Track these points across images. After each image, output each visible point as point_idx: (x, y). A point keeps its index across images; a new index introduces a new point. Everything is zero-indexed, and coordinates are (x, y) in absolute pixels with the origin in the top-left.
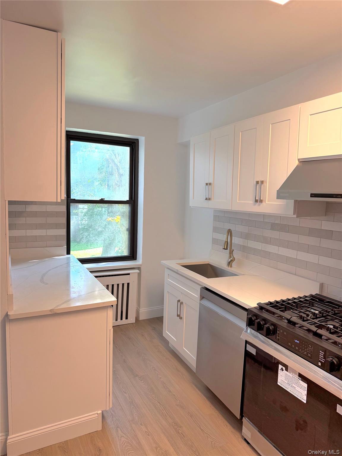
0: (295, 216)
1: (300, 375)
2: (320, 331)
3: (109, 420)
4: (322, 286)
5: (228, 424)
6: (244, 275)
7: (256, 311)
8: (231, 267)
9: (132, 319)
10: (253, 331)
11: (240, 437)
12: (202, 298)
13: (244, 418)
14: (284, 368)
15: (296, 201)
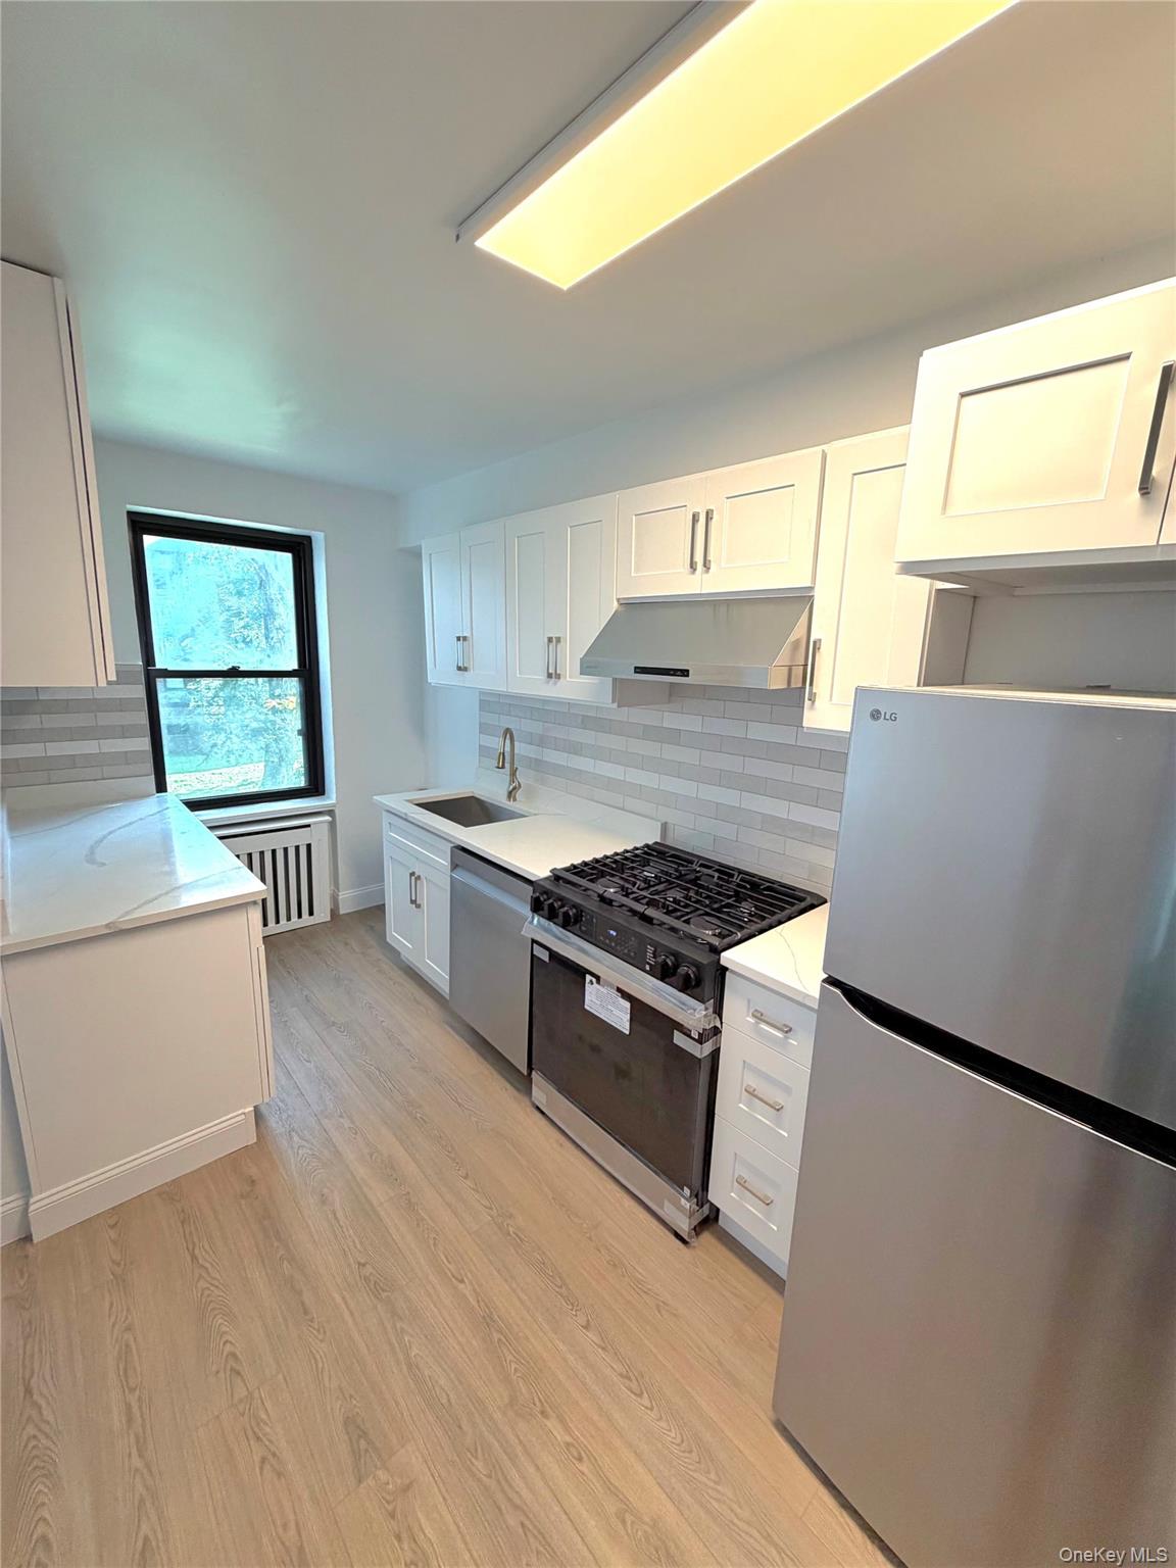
0: (615, 705)
1: (619, 990)
2: (651, 912)
3: (273, 1121)
4: (665, 827)
5: (508, 1086)
6: (535, 815)
7: (548, 886)
8: (515, 800)
9: (322, 914)
10: (543, 921)
11: (528, 1103)
12: (454, 866)
13: (534, 1073)
14: (594, 980)
15: (615, 680)
